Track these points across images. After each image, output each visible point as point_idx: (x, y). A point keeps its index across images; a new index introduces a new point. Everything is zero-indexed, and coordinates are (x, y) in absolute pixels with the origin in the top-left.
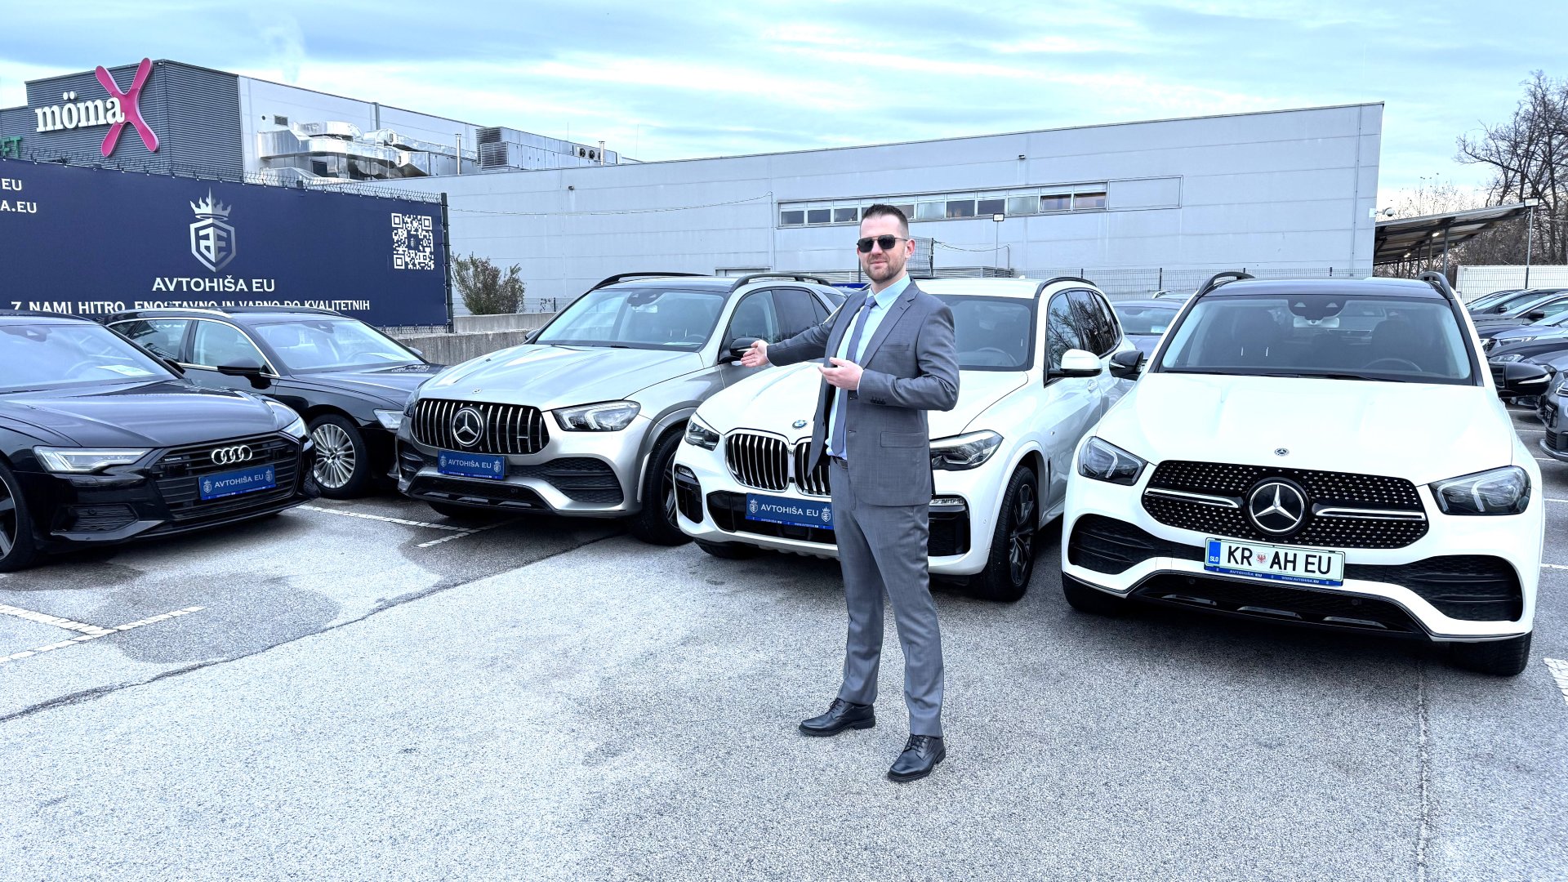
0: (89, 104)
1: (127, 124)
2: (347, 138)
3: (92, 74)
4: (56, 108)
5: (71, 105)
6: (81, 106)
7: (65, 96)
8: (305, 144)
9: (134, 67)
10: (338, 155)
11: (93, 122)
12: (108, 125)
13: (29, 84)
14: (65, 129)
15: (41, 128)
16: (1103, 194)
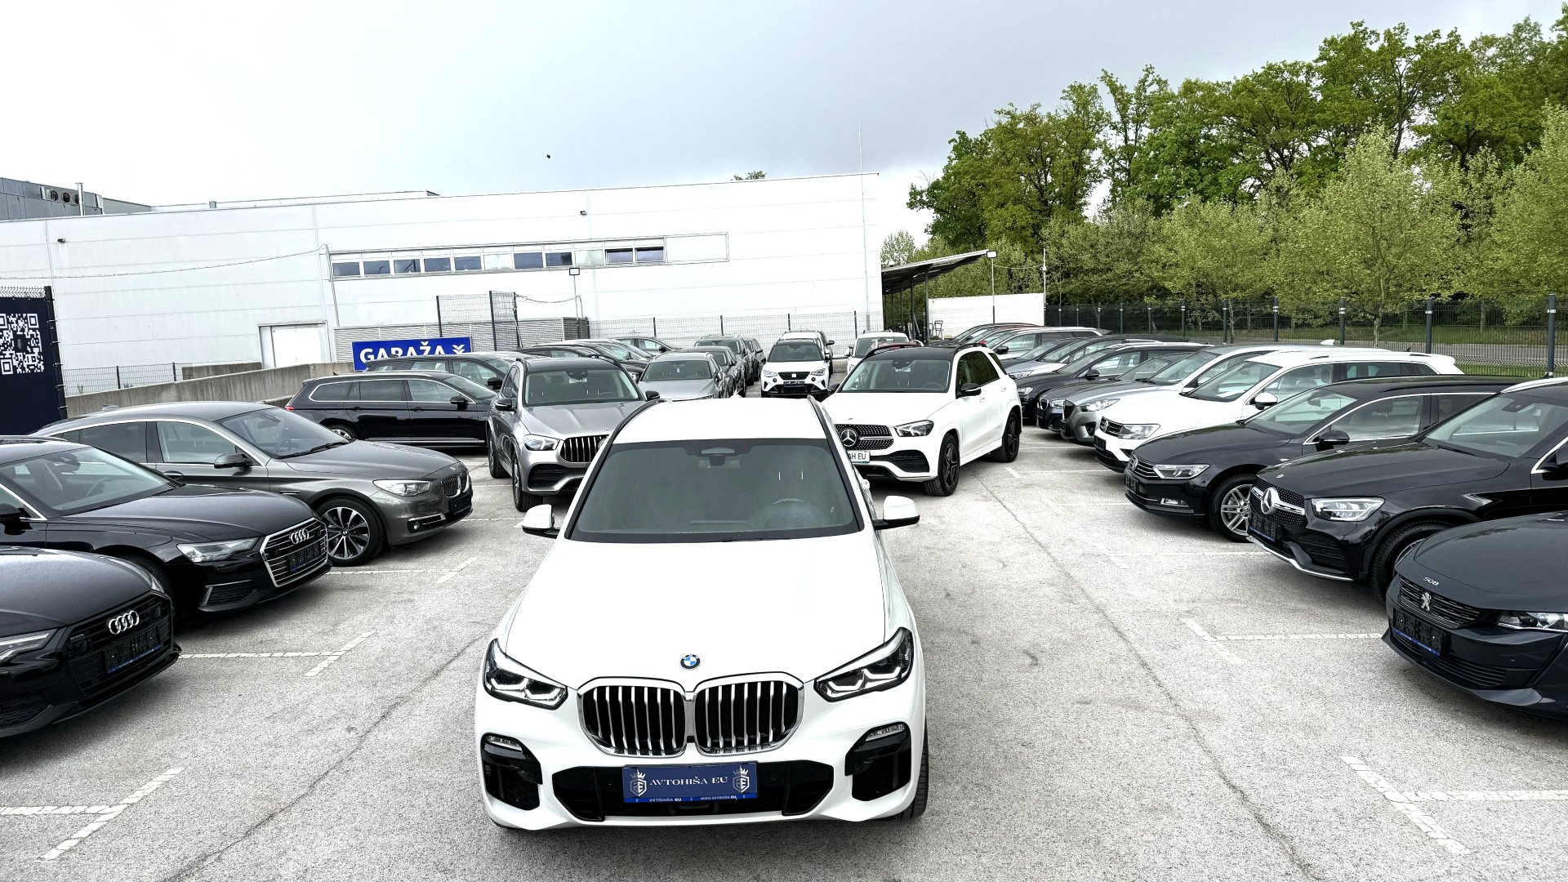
16: (661, 248)
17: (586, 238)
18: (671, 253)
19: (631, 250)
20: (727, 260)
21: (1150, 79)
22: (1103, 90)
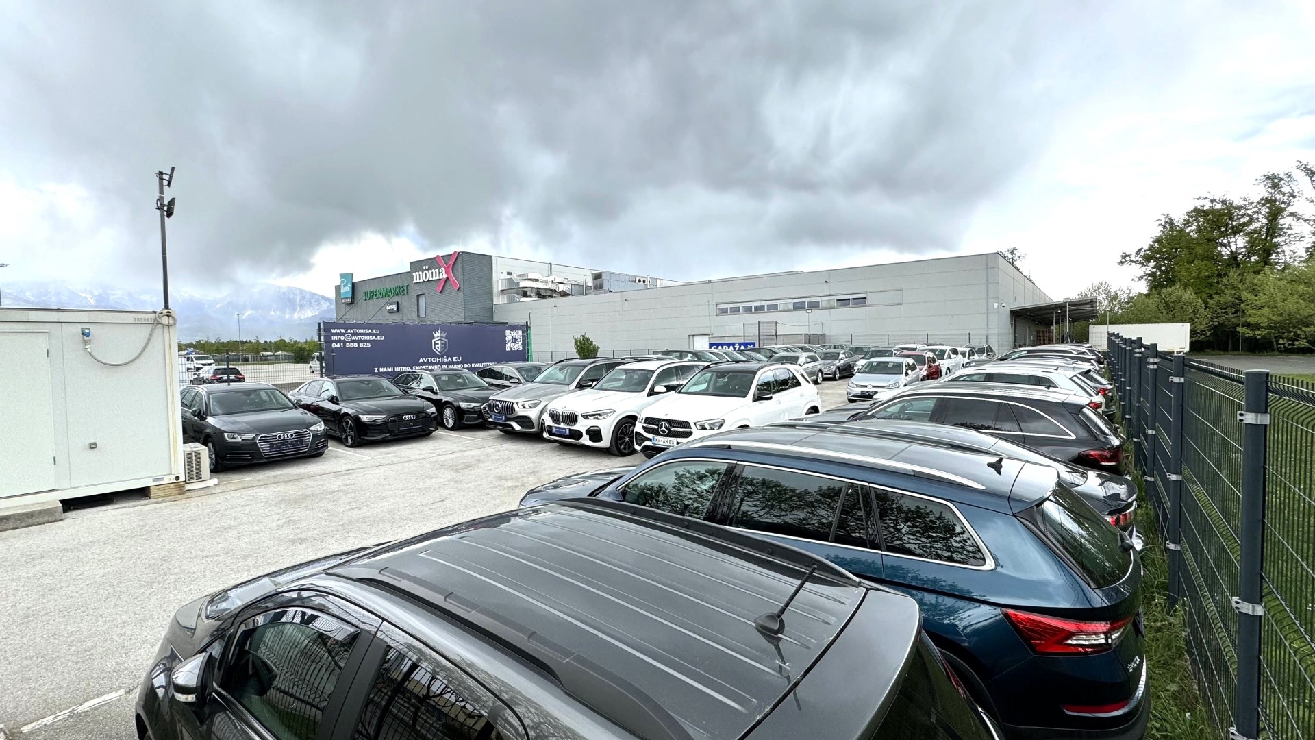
0: (433, 271)
1: (447, 279)
2: (537, 280)
3: (435, 258)
4: (421, 273)
5: (426, 271)
6: (430, 271)
7: (424, 268)
8: (518, 283)
9: (451, 255)
10: (532, 288)
11: (434, 278)
12: (440, 279)
13: (411, 263)
14: (424, 281)
15: (415, 281)
16: (866, 298)
17: (828, 294)
18: (869, 302)
19: (849, 299)
20: (901, 304)
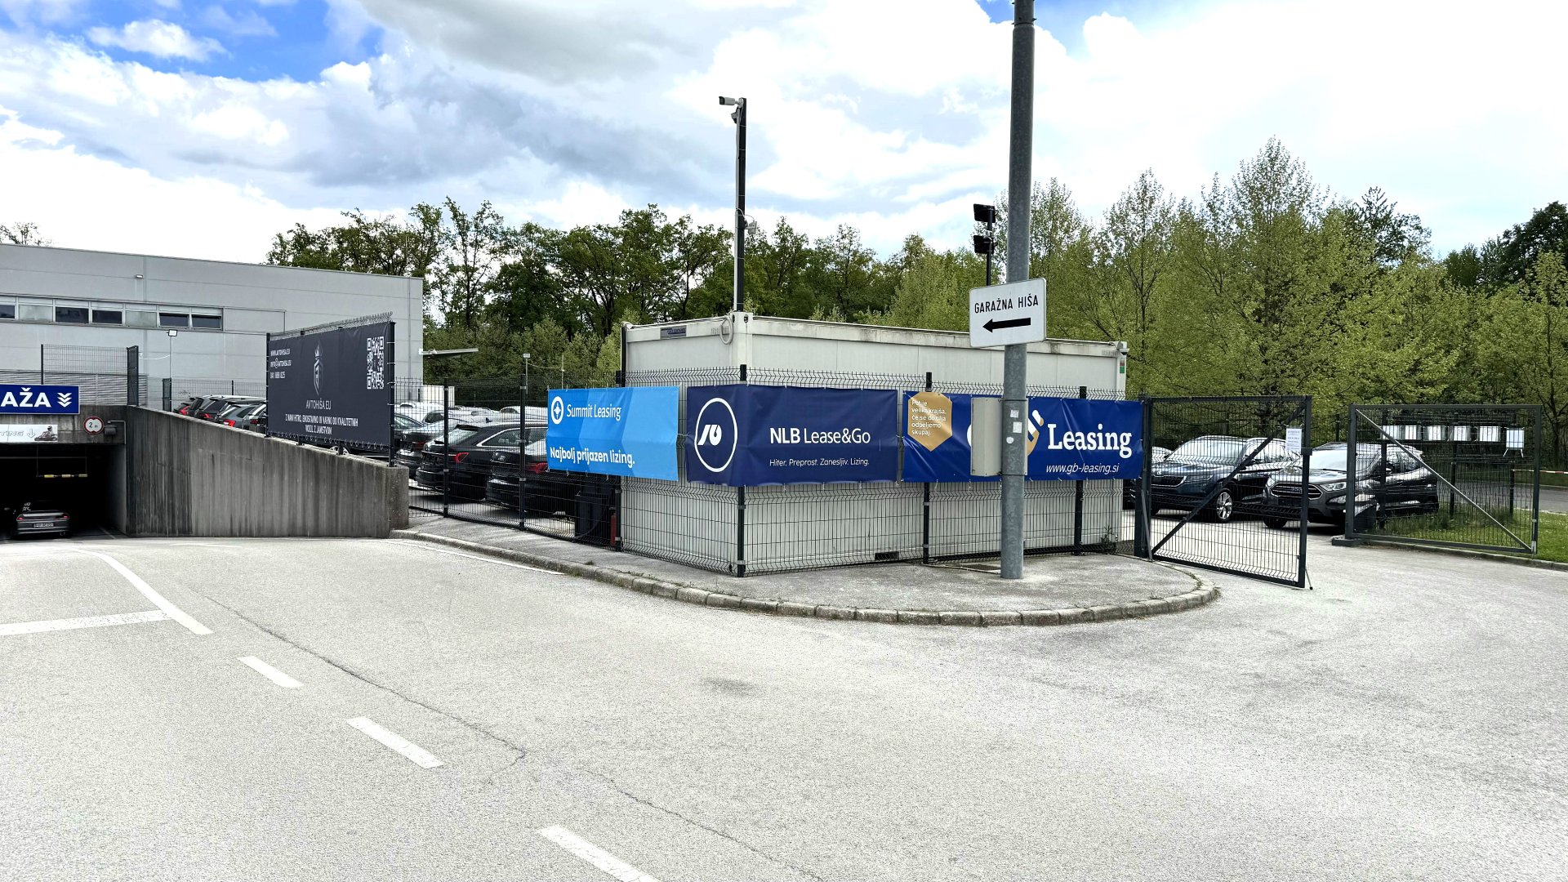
16: (221, 318)
19: (187, 316)
21: (487, 212)
22: (447, 214)
